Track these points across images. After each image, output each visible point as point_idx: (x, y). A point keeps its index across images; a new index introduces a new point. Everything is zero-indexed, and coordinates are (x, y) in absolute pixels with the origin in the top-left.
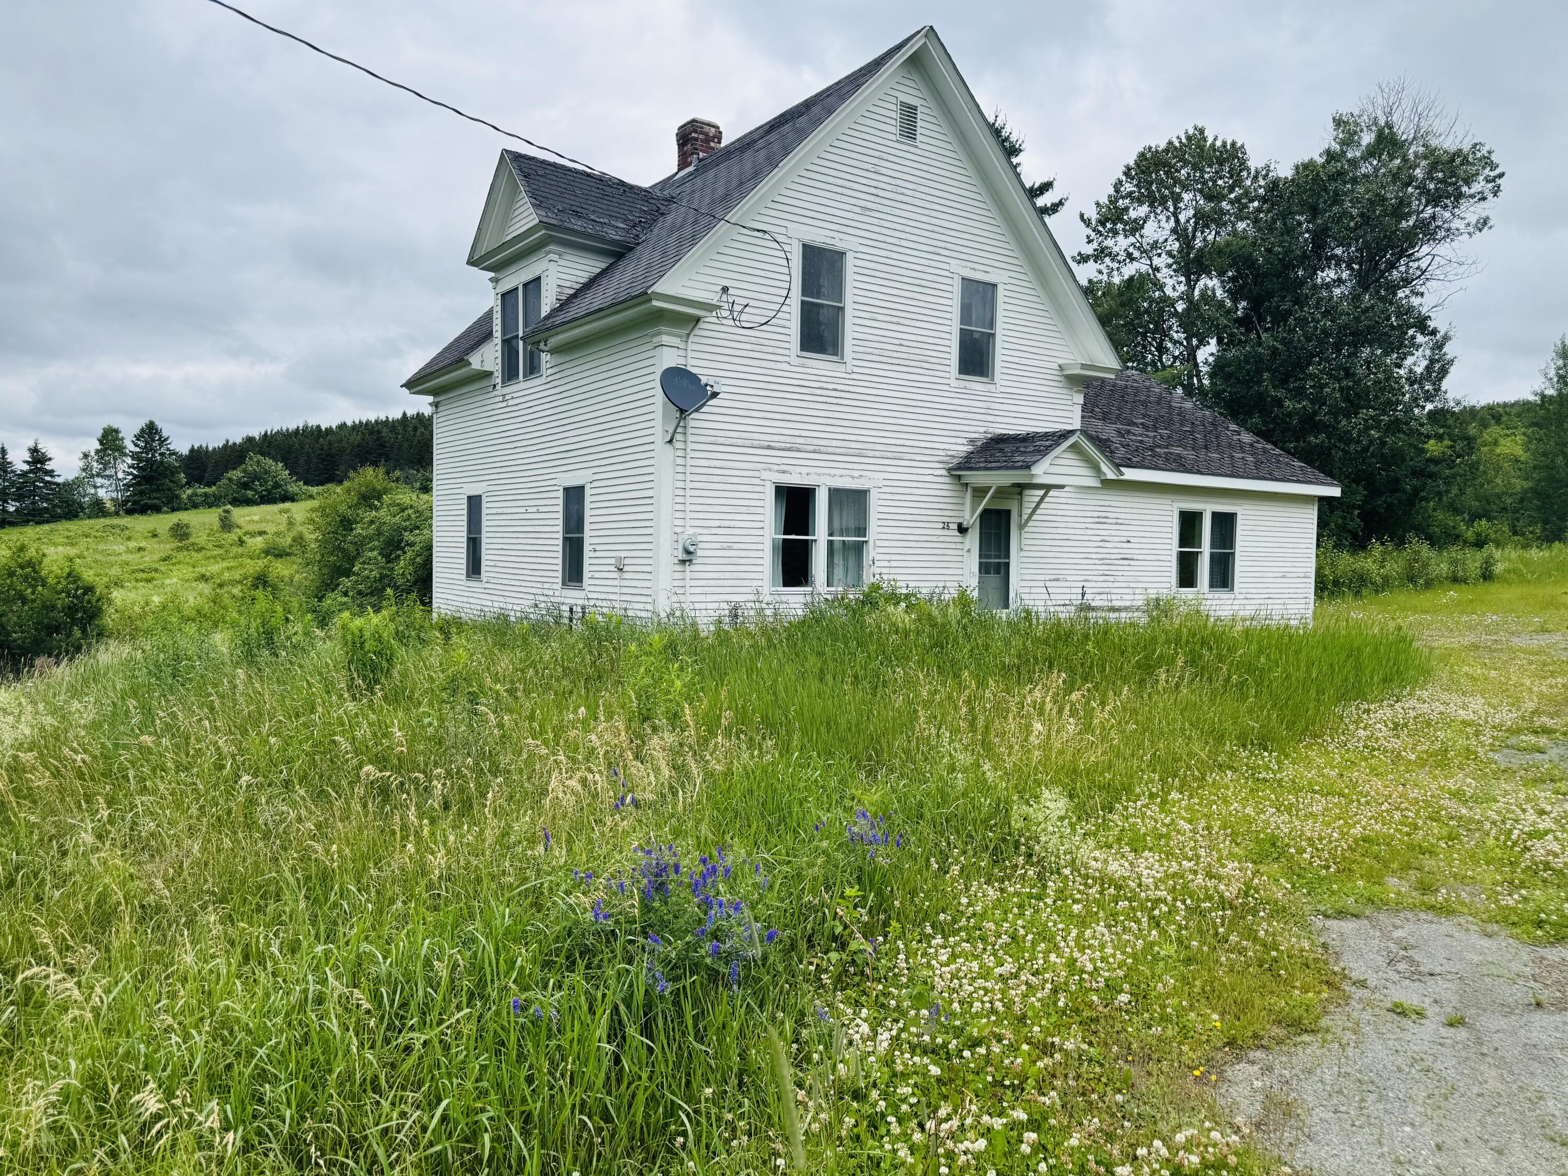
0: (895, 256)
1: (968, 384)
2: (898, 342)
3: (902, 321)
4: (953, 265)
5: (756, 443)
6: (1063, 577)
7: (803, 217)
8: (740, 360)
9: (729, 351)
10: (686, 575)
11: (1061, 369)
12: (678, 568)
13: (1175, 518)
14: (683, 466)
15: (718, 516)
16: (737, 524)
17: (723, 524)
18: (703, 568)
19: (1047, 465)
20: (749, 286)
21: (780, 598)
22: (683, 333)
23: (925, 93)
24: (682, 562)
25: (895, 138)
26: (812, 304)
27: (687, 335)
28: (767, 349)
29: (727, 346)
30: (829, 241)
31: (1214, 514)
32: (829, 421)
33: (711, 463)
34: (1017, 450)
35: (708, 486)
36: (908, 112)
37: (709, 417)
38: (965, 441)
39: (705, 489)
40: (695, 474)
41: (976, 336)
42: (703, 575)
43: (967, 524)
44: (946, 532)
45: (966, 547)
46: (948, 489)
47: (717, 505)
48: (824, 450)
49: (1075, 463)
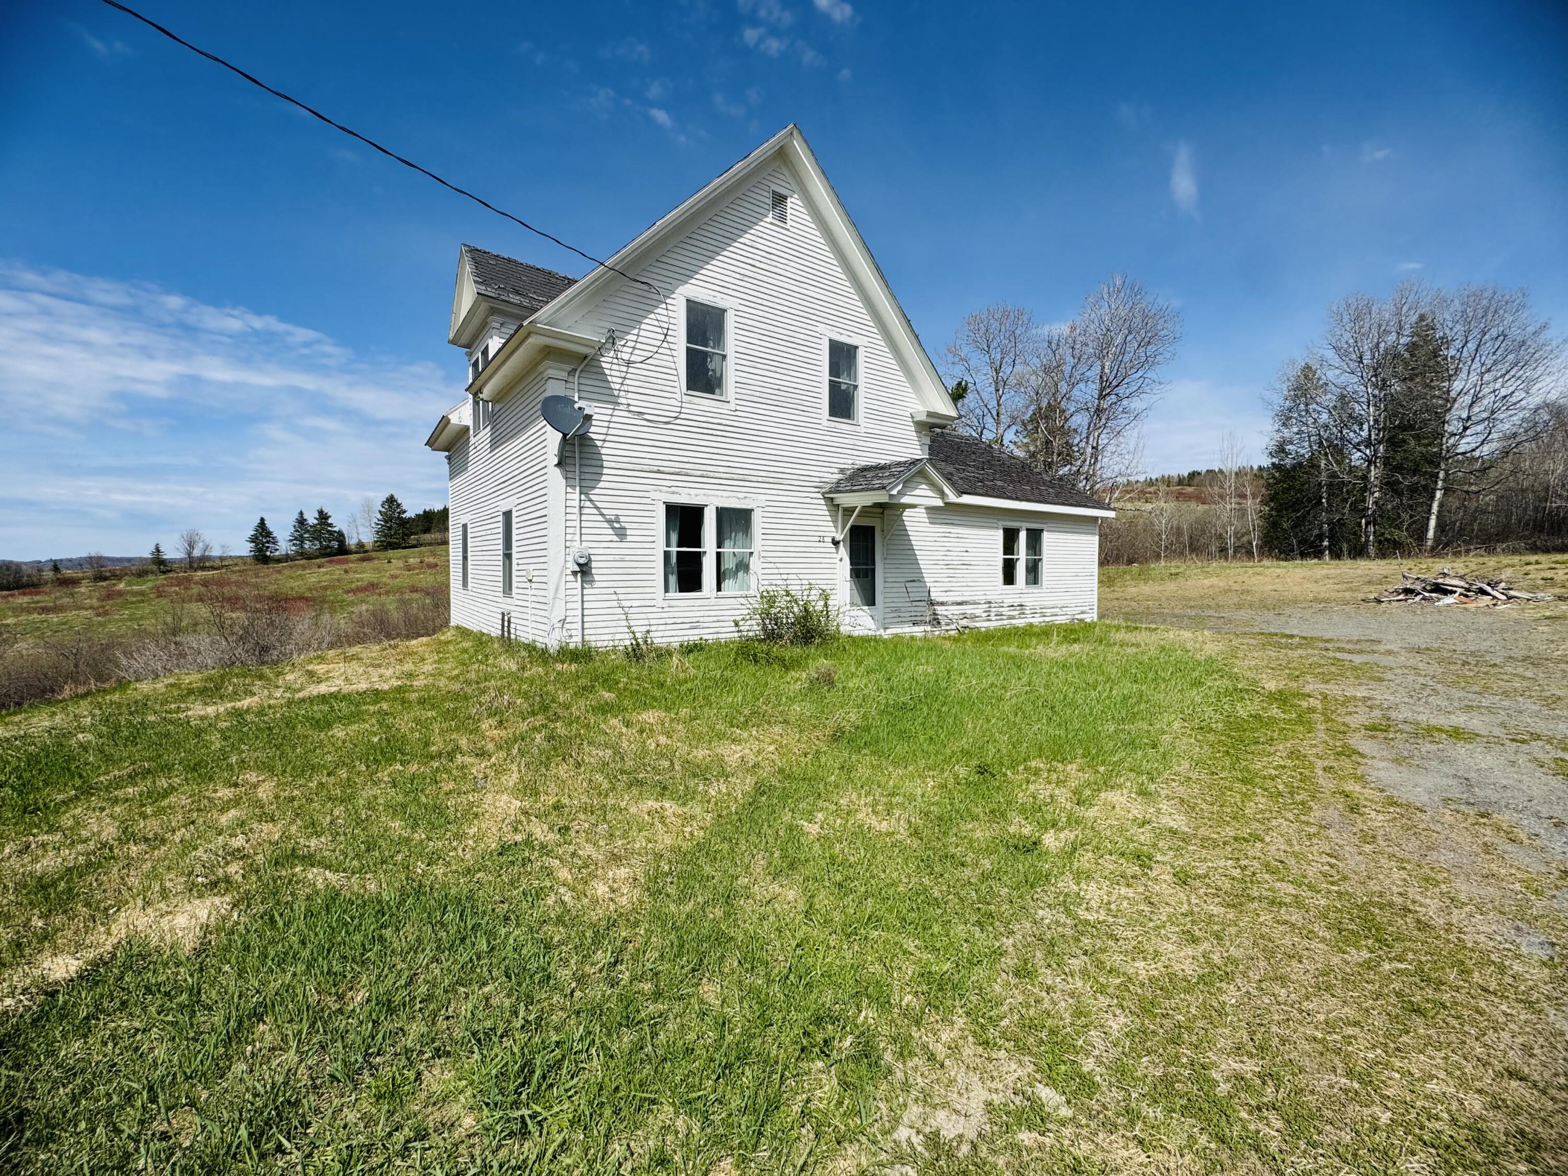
0: (771, 316)
1: (836, 425)
2: (775, 387)
3: (779, 370)
4: (821, 328)
5: (646, 468)
6: (918, 579)
7: (687, 276)
8: (630, 395)
9: (617, 387)
10: (578, 585)
11: (912, 417)
12: (572, 578)
13: (1001, 533)
14: (573, 487)
15: (611, 531)
16: (629, 538)
17: (615, 538)
18: (596, 578)
19: (900, 487)
20: (636, 331)
21: (672, 603)
22: (569, 368)
23: (794, 186)
24: (575, 573)
25: (769, 219)
26: (697, 350)
27: (575, 370)
28: (655, 387)
29: (615, 382)
30: (711, 299)
31: (1028, 530)
32: (716, 451)
33: (601, 485)
34: (876, 476)
35: (599, 504)
36: (779, 200)
37: (599, 443)
38: (836, 471)
39: (597, 508)
40: (587, 494)
41: (844, 387)
42: (597, 584)
43: (839, 537)
44: (822, 544)
45: (839, 557)
46: (823, 509)
47: (609, 521)
48: (712, 474)
49: (924, 486)
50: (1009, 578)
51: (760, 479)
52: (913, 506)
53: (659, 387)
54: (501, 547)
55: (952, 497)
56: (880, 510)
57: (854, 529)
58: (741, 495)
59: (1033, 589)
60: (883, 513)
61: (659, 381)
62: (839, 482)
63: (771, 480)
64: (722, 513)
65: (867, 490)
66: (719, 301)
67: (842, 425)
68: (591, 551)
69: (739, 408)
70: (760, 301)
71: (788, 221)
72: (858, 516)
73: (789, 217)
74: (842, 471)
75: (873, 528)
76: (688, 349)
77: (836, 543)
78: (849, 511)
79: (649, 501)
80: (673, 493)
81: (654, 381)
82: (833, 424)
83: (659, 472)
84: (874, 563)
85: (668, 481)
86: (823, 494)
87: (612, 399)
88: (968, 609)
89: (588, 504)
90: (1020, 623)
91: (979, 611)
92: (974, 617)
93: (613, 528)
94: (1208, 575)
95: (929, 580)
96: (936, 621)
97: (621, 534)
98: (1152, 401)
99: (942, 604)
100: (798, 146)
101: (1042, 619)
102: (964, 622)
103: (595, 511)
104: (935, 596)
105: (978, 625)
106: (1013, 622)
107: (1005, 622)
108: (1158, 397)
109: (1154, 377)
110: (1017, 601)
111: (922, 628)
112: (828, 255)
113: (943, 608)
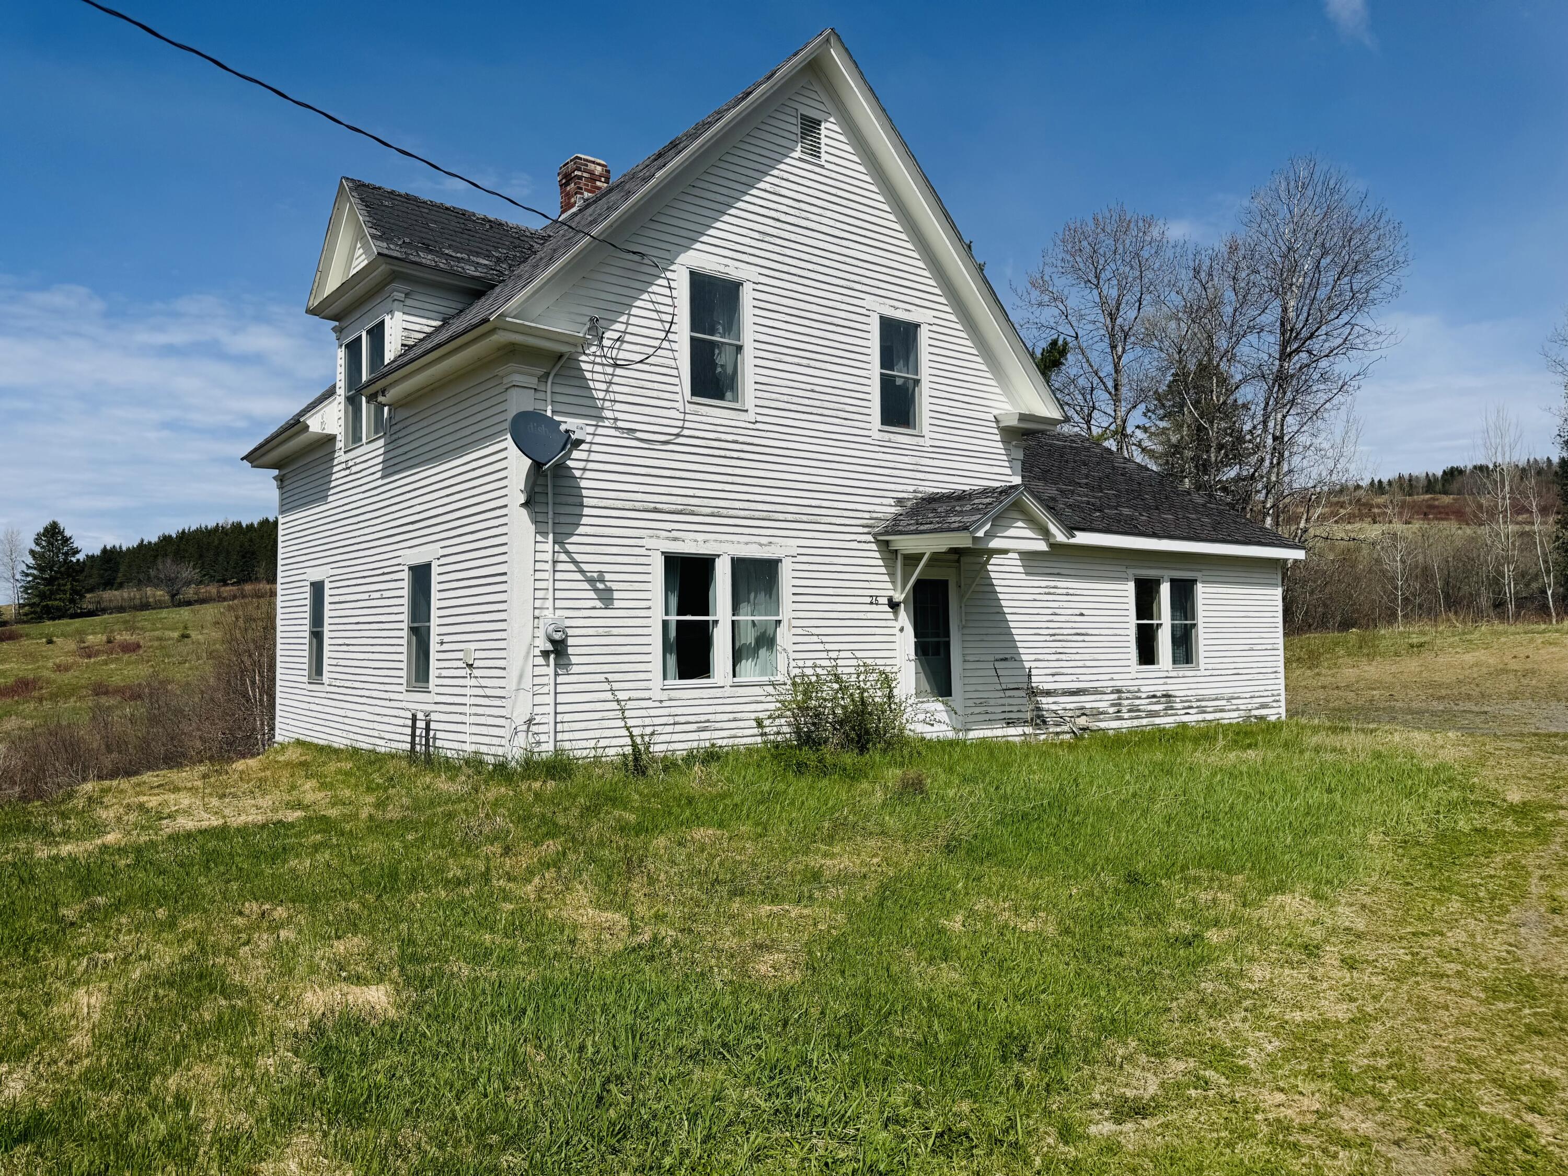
0: (801, 289)
1: (892, 436)
2: (809, 387)
3: (812, 363)
4: (869, 301)
5: (638, 505)
6: (1011, 656)
7: (689, 240)
8: (617, 406)
9: (601, 395)
10: (551, 670)
11: (997, 421)
12: (541, 661)
13: (1131, 586)
14: (544, 534)
15: (592, 595)
16: (617, 604)
17: (598, 604)
18: (574, 660)
19: (988, 527)
20: (624, 318)
21: (673, 694)
22: (540, 371)
23: (830, 107)
24: (545, 654)
25: (796, 155)
26: (703, 340)
27: (547, 375)
28: (650, 393)
29: (598, 388)
30: (722, 269)
31: (1173, 582)
32: (730, 479)
33: (581, 530)
34: (952, 510)
35: (578, 558)
36: (810, 126)
37: (577, 473)
38: (892, 502)
39: (575, 562)
40: (562, 544)
41: (899, 382)
42: (575, 669)
43: (899, 597)
44: (874, 608)
45: (898, 625)
46: (874, 557)
47: (590, 581)
48: (724, 512)
49: (1020, 524)
50: (1147, 654)
51: (789, 517)
52: (1005, 551)
53: (655, 394)
54: (405, 617)
55: (1060, 537)
56: (956, 557)
57: (919, 584)
58: (764, 540)
59: (1185, 671)
60: (958, 561)
61: (656, 386)
62: (896, 519)
63: (804, 518)
64: (740, 566)
65: (941, 530)
66: (734, 271)
67: (900, 437)
68: (568, 623)
69: (759, 418)
70: (785, 268)
71: (823, 155)
72: (927, 565)
73: (824, 148)
74: (900, 502)
75: (945, 583)
76: (692, 339)
77: (893, 605)
78: (912, 560)
79: (642, 551)
80: (675, 539)
81: (650, 385)
82: (886, 436)
83: (656, 510)
84: (947, 634)
85: (666, 522)
86: (875, 536)
87: (594, 413)
88: (1087, 701)
89: (563, 557)
90: (1166, 721)
91: (1103, 703)
92: (1097, 714)
93: (596, 590)
94: (1470, 645)
95: (1027, 658)
96: (1039, 720)
97: (606, 597)
98: (1367, 362)
99: (1048, 693)
100: (836, 55)
101: (1200, 717)
102: (1082, 721)
103: (572, 567)
104: (1040, 680)
105: (1102, 725)
106: (1157, 721)
107: (1145, 722)
108: (1377, 354)
109: (1368, 324)
110: (1160, 689)
111: (1019, 730)
112: (878, 199)
113: (1051, 700)
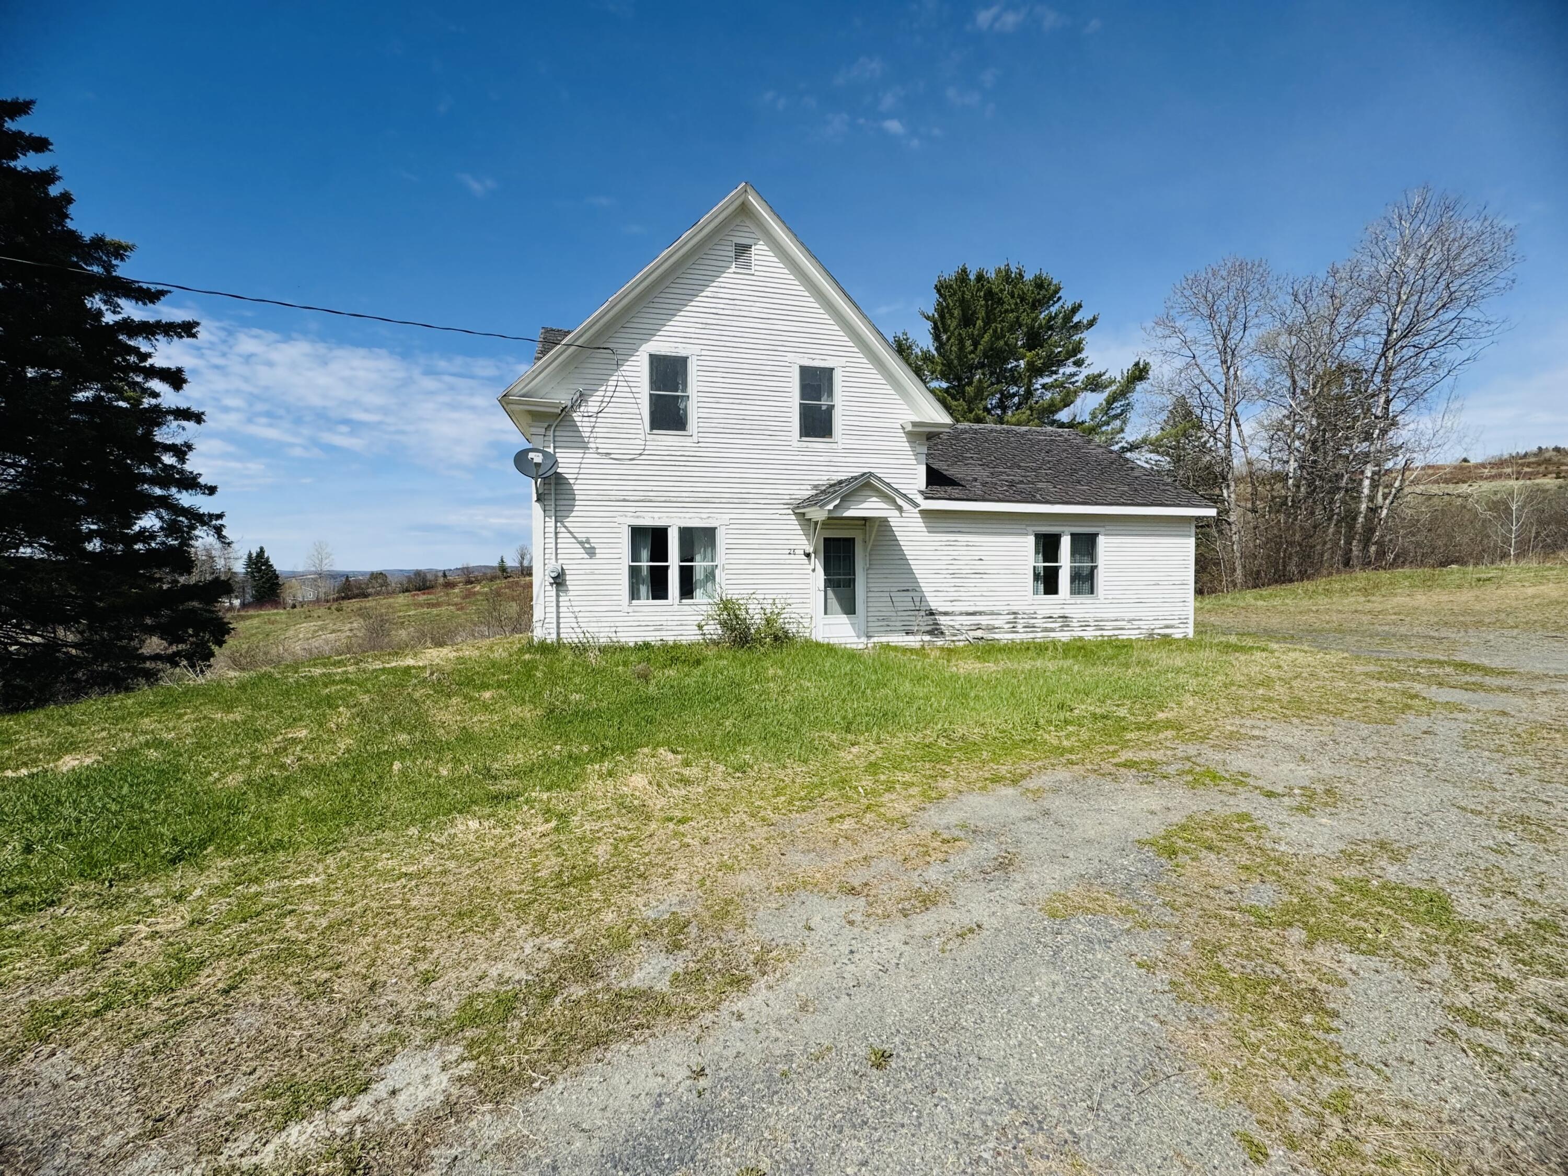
0: (735, 355)
1: (809, 444)
4: (791, 357)
5: (612, 498)
6: (912, 588)
7: (649, 335)
8: (598, 440)
9: (587, 434)
10: (554, 593)
11: (903, 428)
12: (549, 588)
13: (1032, 539)
14: (550, 517)
15: (582, 551)
16: (598, 556)
17: (586, 556)
18: (570, 588)
19: (837, 502)
20: (603, 388)
21: (637, 609)
22: (546, 425)
23: (759, 234)
24: (551, 584)
25: (733, 269)
26: (660, 395)
27: (550, 426)
28: (622, 431)
29: (585, 431)
30: (674, 350)
31: (1072, 535)
32: (678, 479)
33: (574, 514)
35: (572, 530)
36: (742, 250)
37: (572, 481)
38: (809, 488)
39: (570, 532)
40: (562, 522)
41: (818, 409)
42: (571, 593)
43: (810, 549)
44: (792, 556)
45: (812, 567)
46: (793, 523)
47: (580, 543)
48: (674, 499)
49: (874, 499)
51: (724, 500)
57: (826, 541)
58: (706, 516)
59: (1084, 600)
60: (866, 528)
61: (626, 426)
62: (810, 498)
63: (738, 501)
64: (687, 534)
66: (682, 351)
67: (817, 444)
68: (565, 567)
69: (701, 440)
70: (725, 343)
71: (752, 267)
73: (754, 263)
74: (816, 487)
75: (851, 540)
76: (651, 395)
77: (808, 555)
78: (817, 524)
79: (615, 525)
80: (637, 517)
81: (622, 426)
82: (805, 444)
83: (624, 500)
84: (855, 573)
85: (633, 507)
86: (795, 510)
87: (583, 445)
88: (984, 620)
89: (563, 530)
90: (1064, 636)
91: (998, 622)
92: (991, 629)
93: (584, 548)
95: (927, 589)
97: (591, 552)
101: (1098, 633)
102: (979, 633)
103: (569, 535)
104: (935, 603)
105: (997, 636)
106: (1052, 634)
107: (1039, 635)
110: (1057, 612)
111: (918, 638)
112: (800, 289)
113: (948, 618)
